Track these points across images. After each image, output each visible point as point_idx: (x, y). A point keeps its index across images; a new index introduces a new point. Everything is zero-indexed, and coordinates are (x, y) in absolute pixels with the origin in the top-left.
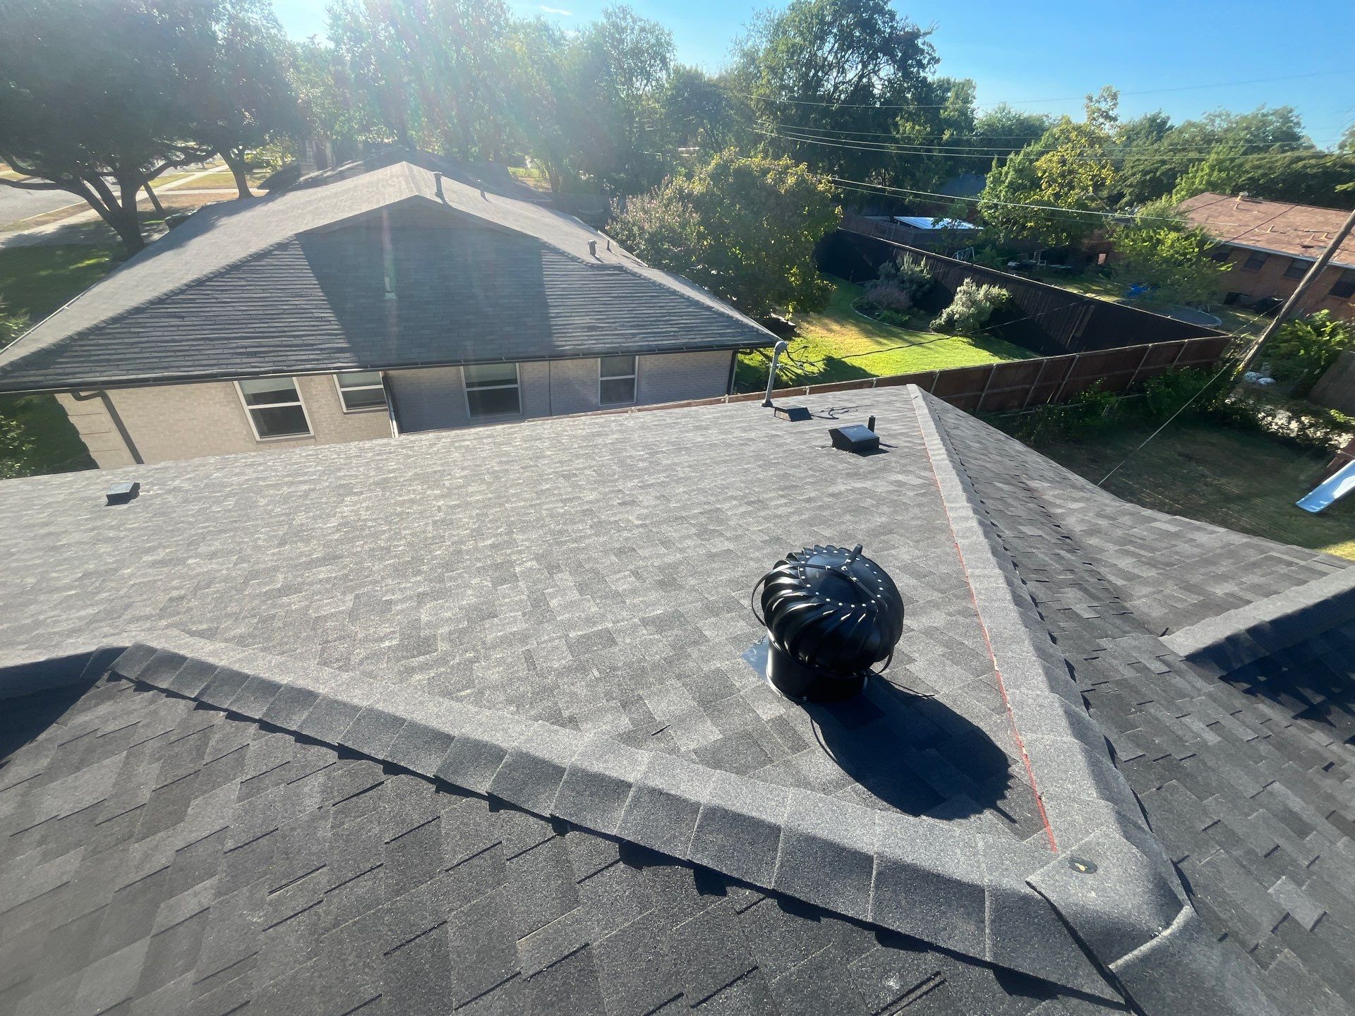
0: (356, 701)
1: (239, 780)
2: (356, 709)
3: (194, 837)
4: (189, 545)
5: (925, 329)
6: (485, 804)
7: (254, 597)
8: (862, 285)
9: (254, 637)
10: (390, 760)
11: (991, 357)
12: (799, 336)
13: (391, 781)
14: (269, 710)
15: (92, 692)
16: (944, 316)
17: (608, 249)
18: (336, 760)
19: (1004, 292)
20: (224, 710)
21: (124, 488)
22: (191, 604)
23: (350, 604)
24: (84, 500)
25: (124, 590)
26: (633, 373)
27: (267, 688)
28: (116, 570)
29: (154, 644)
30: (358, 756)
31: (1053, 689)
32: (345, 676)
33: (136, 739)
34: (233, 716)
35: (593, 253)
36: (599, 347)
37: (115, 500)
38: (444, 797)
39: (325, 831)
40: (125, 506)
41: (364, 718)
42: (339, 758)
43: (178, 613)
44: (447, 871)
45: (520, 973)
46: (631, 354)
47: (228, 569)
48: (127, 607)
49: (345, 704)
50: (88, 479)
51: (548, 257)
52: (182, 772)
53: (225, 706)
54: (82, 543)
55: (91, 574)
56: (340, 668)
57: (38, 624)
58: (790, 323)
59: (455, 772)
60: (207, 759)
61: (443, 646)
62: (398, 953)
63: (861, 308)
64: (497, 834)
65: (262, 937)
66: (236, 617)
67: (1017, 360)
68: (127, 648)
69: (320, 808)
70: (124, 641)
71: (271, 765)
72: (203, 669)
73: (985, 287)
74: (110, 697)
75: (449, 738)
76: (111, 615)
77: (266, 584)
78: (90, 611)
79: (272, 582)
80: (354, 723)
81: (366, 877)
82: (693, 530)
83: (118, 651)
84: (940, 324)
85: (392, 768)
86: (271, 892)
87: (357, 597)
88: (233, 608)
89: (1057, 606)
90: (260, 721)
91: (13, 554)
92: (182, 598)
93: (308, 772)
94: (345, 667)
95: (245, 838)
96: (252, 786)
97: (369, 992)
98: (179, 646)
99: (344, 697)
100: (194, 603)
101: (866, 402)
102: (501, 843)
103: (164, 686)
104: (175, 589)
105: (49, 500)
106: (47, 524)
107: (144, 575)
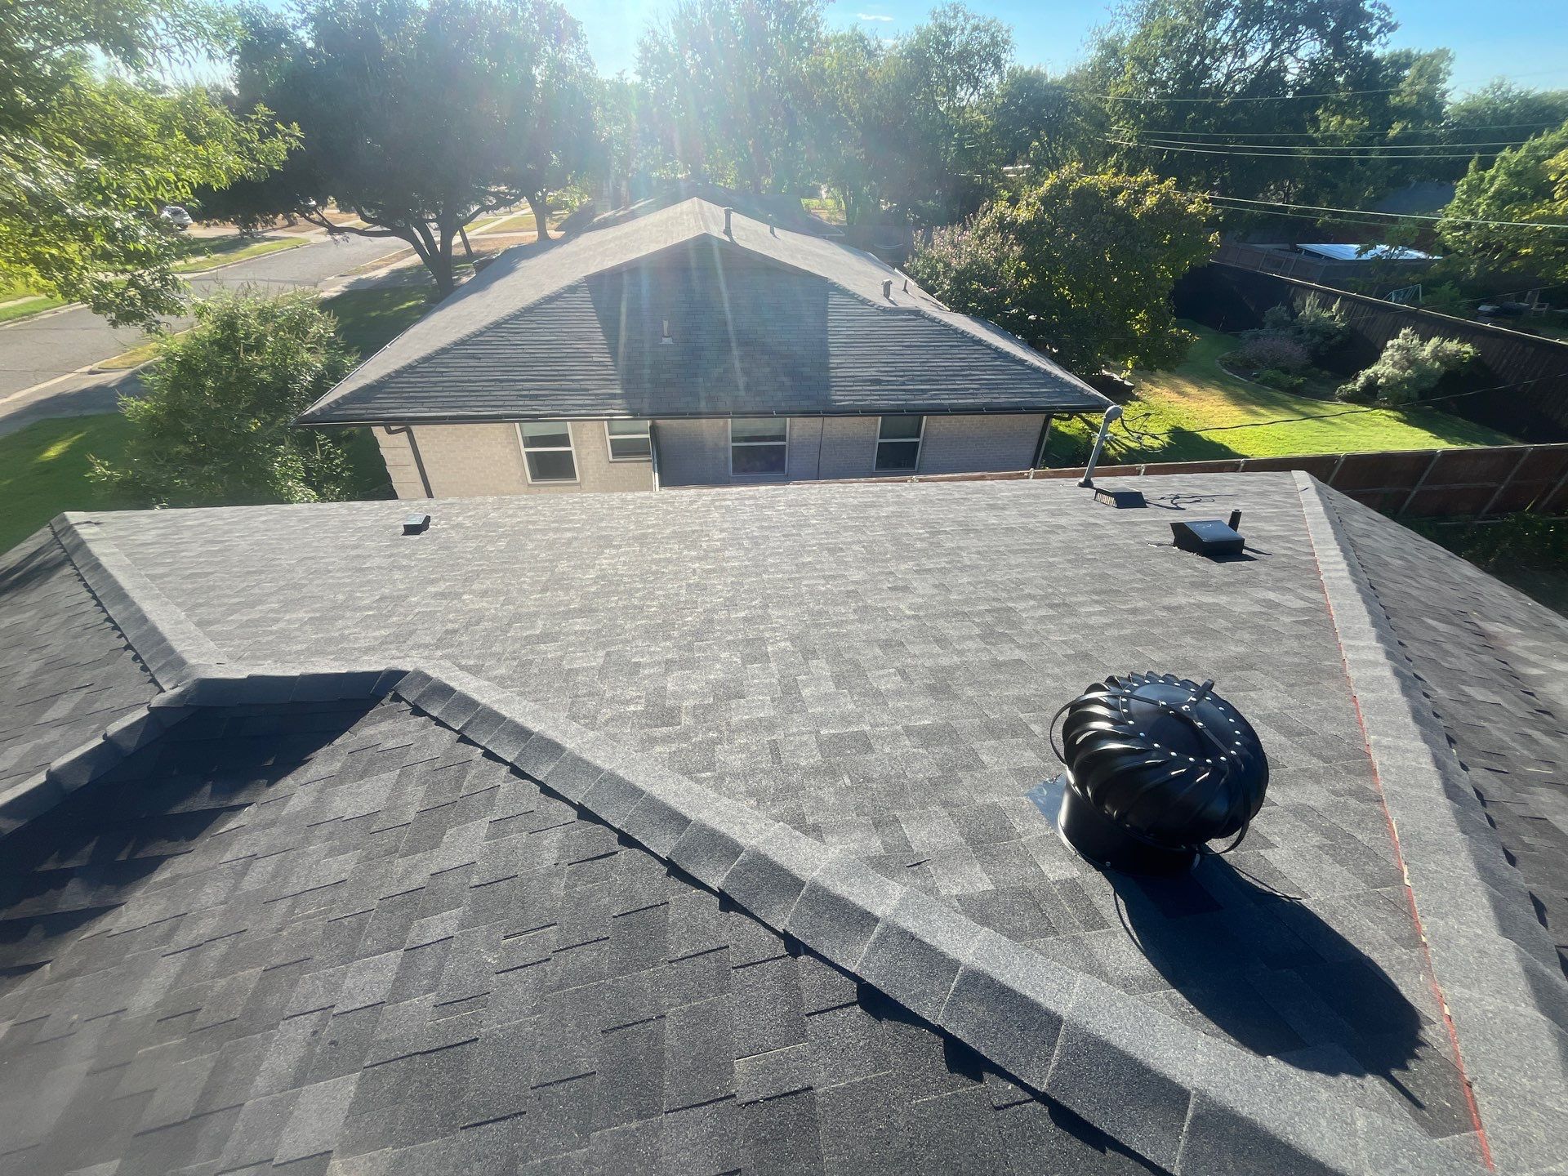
0: (599, 762)
1: (488, 819)
2: (598, 770)
3: (446, 865)
4: (466, 580)
5: (1329, 397)
6: (716, 901)
7: (515, 640)
8: (1237, 335)
9: (513, 680)
10: (625, 830)
11: (1432, 440)
12: (1137, 399)
13: (624, 853)
14: (521, 755)
15: (379, 707)
16: (1362, 379)
17: (905, 290)
18: (575, 819)
19: (1468, 348)
20: (482, 748)
21: (418, 521)
22: (462, 639)
23: (601, 661)
24: (387, 528)
25: (411, 617)
26: (918, 437)
27: (521, 734)
28: (406, 597)
29: (430, 673)
30: (597, 820)
31: (1505, 931)
32: (591, 734)
33: (408, 760)
34: (489, 755)
35: (887, 295)
36: (883, 404)
37: (411, 530)
38: (675, 884)
39: (559, 889)
40: (417, 537)
41: (604, 781)
42: (579, 817)
43: (452, 646)
44: (670, 962)
45: (734, 1096)
46: (919, 413)
47: (496, 609)
48: (412, 633)
49: (588, 764)
50: (390, 508)
51: (835, 299)
52: (443, 801)
53: (483, 744)
54: (382, 568)
55: (386, 598)
56: (586, 725)
57: (343, 638)
58: (1126, 383)
59: (688, 859)
60: (464, 792)
61: (686, 720)
62: (615, 1034)
63: (1230, 366)
64: (725, 937)
65: (494, 978)
66: (499, 657)
67: (1477, 447)
68: (406, 673)
69: (556, 864)
70: (407, 665)
71: (517, 811)
72: (468, 704)
73: (1435, 341)
74: (391, 716)
75: (684, 821)
76: (400, 638)
77: (527, 629)
78: (383, 632)
79: (533, 627)
80: (595, 786)
81: (592, 946)
82: (977, 631)
83: (403, 674)
84: (1353, 391)
85: (627, 840)
86: (506, 937)
87: (608, 654)
88: (497, 648)
89: (1520, 810)
90: (511, 764)
91: (330, 572)
92: (455, 631)
93: (549, 825)
94: (592, 725)
95: (488, 878)
96: (499, 827)
97: (584, 1066)
98: (450, 678)
99: (586, 756)
100: (465, 638)
101: (1229, 491)
102: (727, 947)
103: (435, 713)
104: (451, 621)
105: (360, 525)
106: (356, 547)
107: (427, 605)
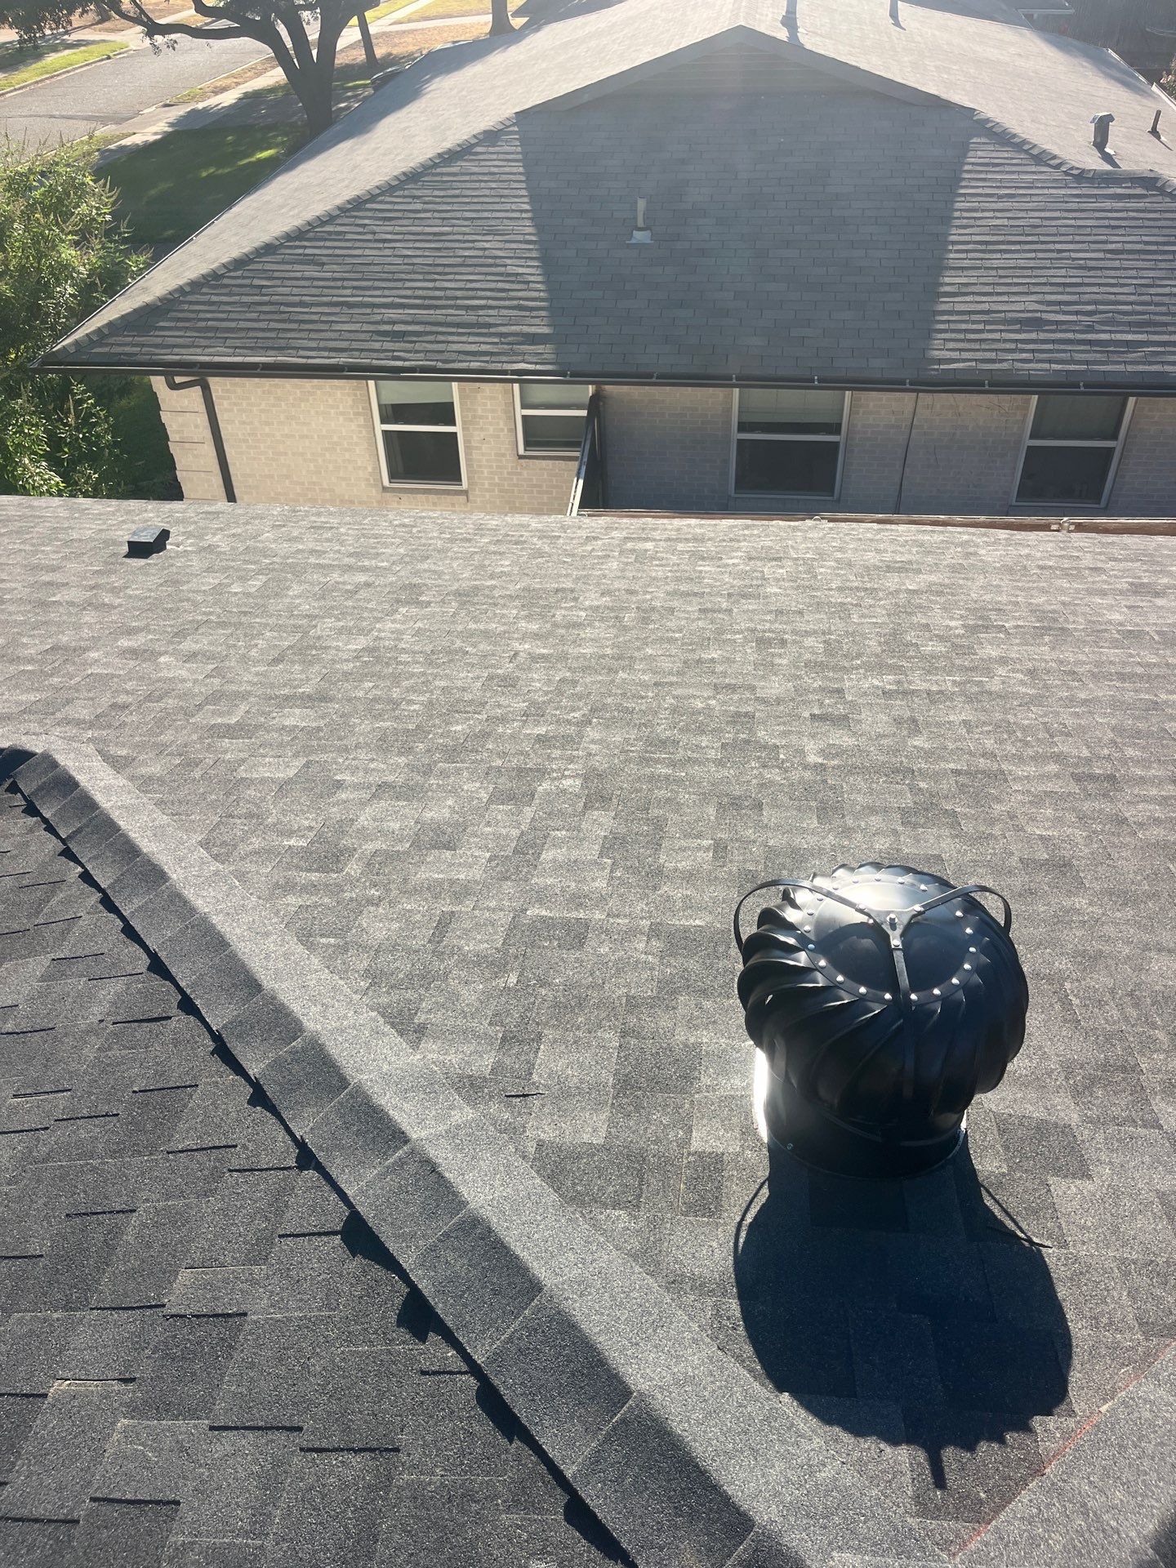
0: (199, 903)
1: (53, 955)
4: (176, 635)
6: (247, 1091)
10: (190, 992)
13: (181, 1022)
18: (144, 970)
23: (291, 773)
24: (109, 543)
25: (78, 679)
27: (129, 853)
28: (85, 650)
29: (61, 759)
30: (165, 974)
34: (86, 877)
37: (138, 550)
38: (214, 1065)
39: (91, 1050)
42: (149, 969)
43: (110, 726)
44: (168, 1153)
45: (164, 1306)
48: (68, 702)
53: (85, 861)
59: (240, 1036)
60: (41, 919)
61: (353, 868)
62: (78, 1220)
64: (237, 1134)
68: (33, 755)
69: (101, 1021)
70: (36, 746)
71: (87, 952)
72: (86, 805)
75: (258, 990)
76: (46, 710)
77: (221, 714)
78: (32, 696)
79: (229, 713)
80: (180, 931)
81: (97, 1121)
83: (28, 755)
85: (187, 1006)
87: (307, 765)
90: (102, 890)
92: (125, 707)
93: (113, 973)
95: (25, 1025)
96: (60, 967)
97: (34, 1247)
98: (82, 769)
102: (235, 1146)
103: (48, 814)
105: (75, 536)
106: (54, 570)
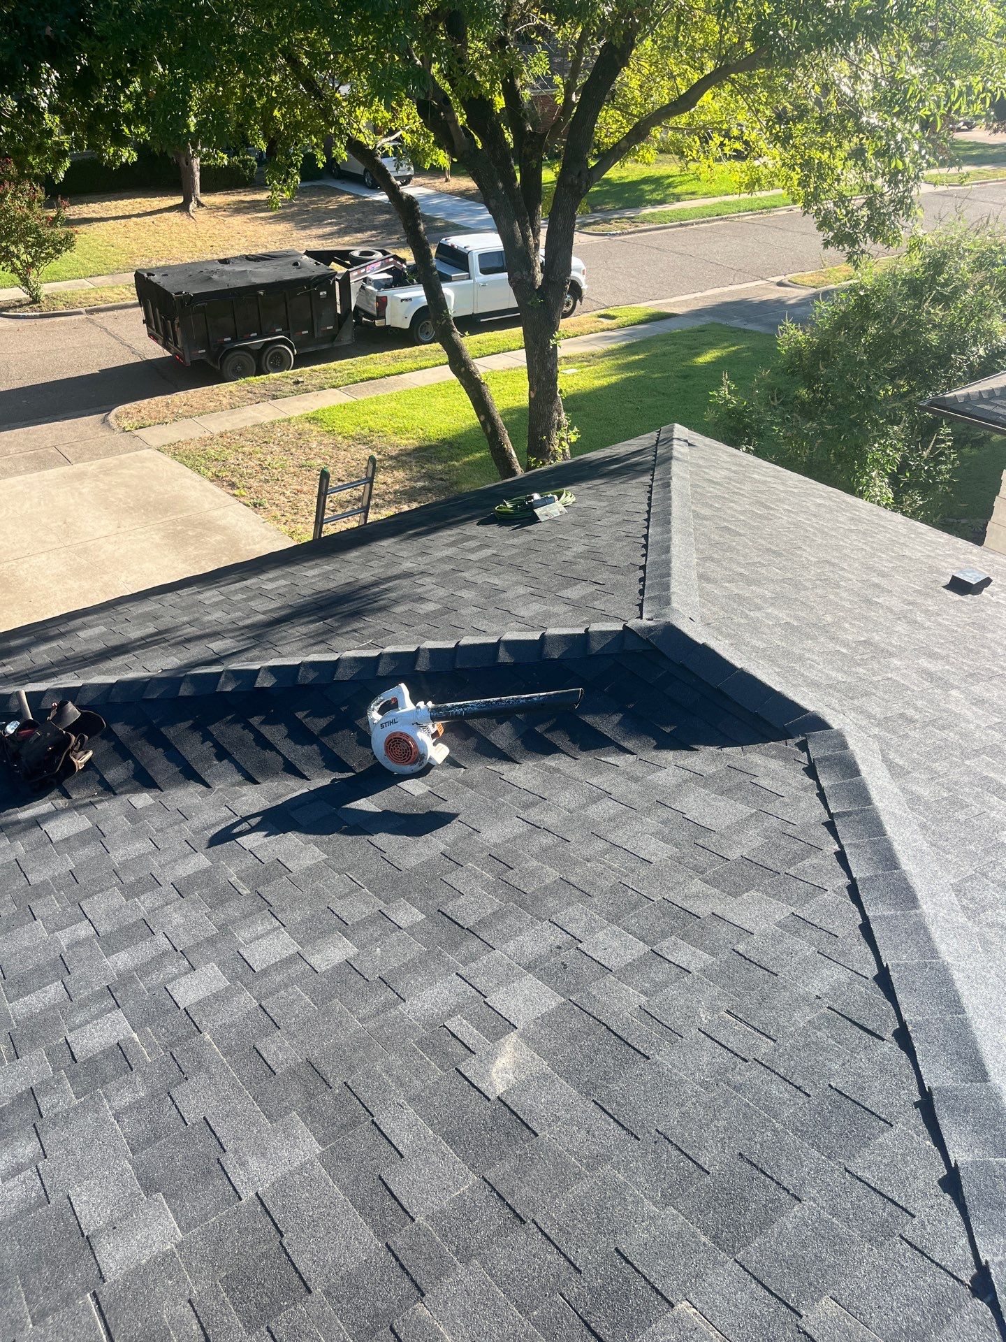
0: (942, 948)
1: (793, 909)
2: (934, 953)
3: (729, 916)
6: (943, 1172)
7: (969, 772)
9: (928, 807)
10: (910, 1028)
13: (890, 1047)
14: (869, 879)
15: (781, 744)
18: (871, 976)
20: (841, 846)
22: (912, 734)
25: (879, 678)
27: (888, 860)
28: (891, 655)
29: (851, 742)
30: (891, 995)
32: (962, 919)
33: (768, 807)
34: (841, 857)
37: (958, 586)
38: (915, 1117)
39: (802, 1017)
40: (957, 597)
41: (932, 968)
42: (875, 978)
43: (894, 733)
44: (846, 1170)
45: (801, 1316)
48: (867, 694)
49: (930, 939)
50: (956, 549)
52: (769, 863)
53: (843, 842)
54: (891, 611)
55: (871, 644)
56: (964, 908)
57: (801, 658)
59: (951, 1110)
60: (792, 871)
62: (749, 1167)
64: (916, 1206)
65: (695, 1031)
66: (933, 776)
68: (831, 730)
69: (818, 997)
70: (835, 721)
71: (823, 925)
72: (861, 795)
74: (786, 759)
75: (984, 1076)
76: (850, 692)
78: (840, 676)
80: (918, 964)
81: (790, 1087)
83: (823, 725)
85: (903, 1038)
86: (728, 1012)
88: (940, 767)
90: (853, 880)
91: (838, 587)
92: (911, 721)
93: (841, 961)
94: (972, 915)
95: (752, 955)
96: (799, 923)
97: (704, 1160)
98: (864, 760)
99: (936, 933)
100: (915, 734)
102: (913, 1216)
103: (824, 783)
104: (916, 709)
105: (907, 553)
106: (883, 575)
107: (905, 676)
